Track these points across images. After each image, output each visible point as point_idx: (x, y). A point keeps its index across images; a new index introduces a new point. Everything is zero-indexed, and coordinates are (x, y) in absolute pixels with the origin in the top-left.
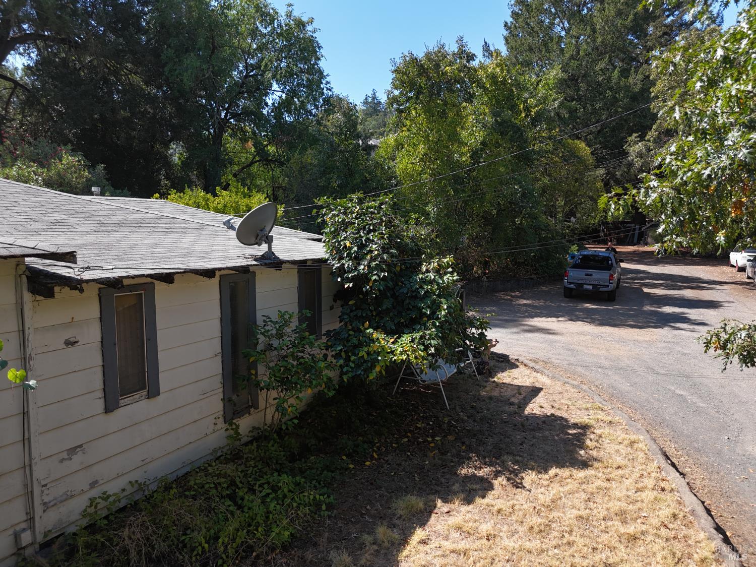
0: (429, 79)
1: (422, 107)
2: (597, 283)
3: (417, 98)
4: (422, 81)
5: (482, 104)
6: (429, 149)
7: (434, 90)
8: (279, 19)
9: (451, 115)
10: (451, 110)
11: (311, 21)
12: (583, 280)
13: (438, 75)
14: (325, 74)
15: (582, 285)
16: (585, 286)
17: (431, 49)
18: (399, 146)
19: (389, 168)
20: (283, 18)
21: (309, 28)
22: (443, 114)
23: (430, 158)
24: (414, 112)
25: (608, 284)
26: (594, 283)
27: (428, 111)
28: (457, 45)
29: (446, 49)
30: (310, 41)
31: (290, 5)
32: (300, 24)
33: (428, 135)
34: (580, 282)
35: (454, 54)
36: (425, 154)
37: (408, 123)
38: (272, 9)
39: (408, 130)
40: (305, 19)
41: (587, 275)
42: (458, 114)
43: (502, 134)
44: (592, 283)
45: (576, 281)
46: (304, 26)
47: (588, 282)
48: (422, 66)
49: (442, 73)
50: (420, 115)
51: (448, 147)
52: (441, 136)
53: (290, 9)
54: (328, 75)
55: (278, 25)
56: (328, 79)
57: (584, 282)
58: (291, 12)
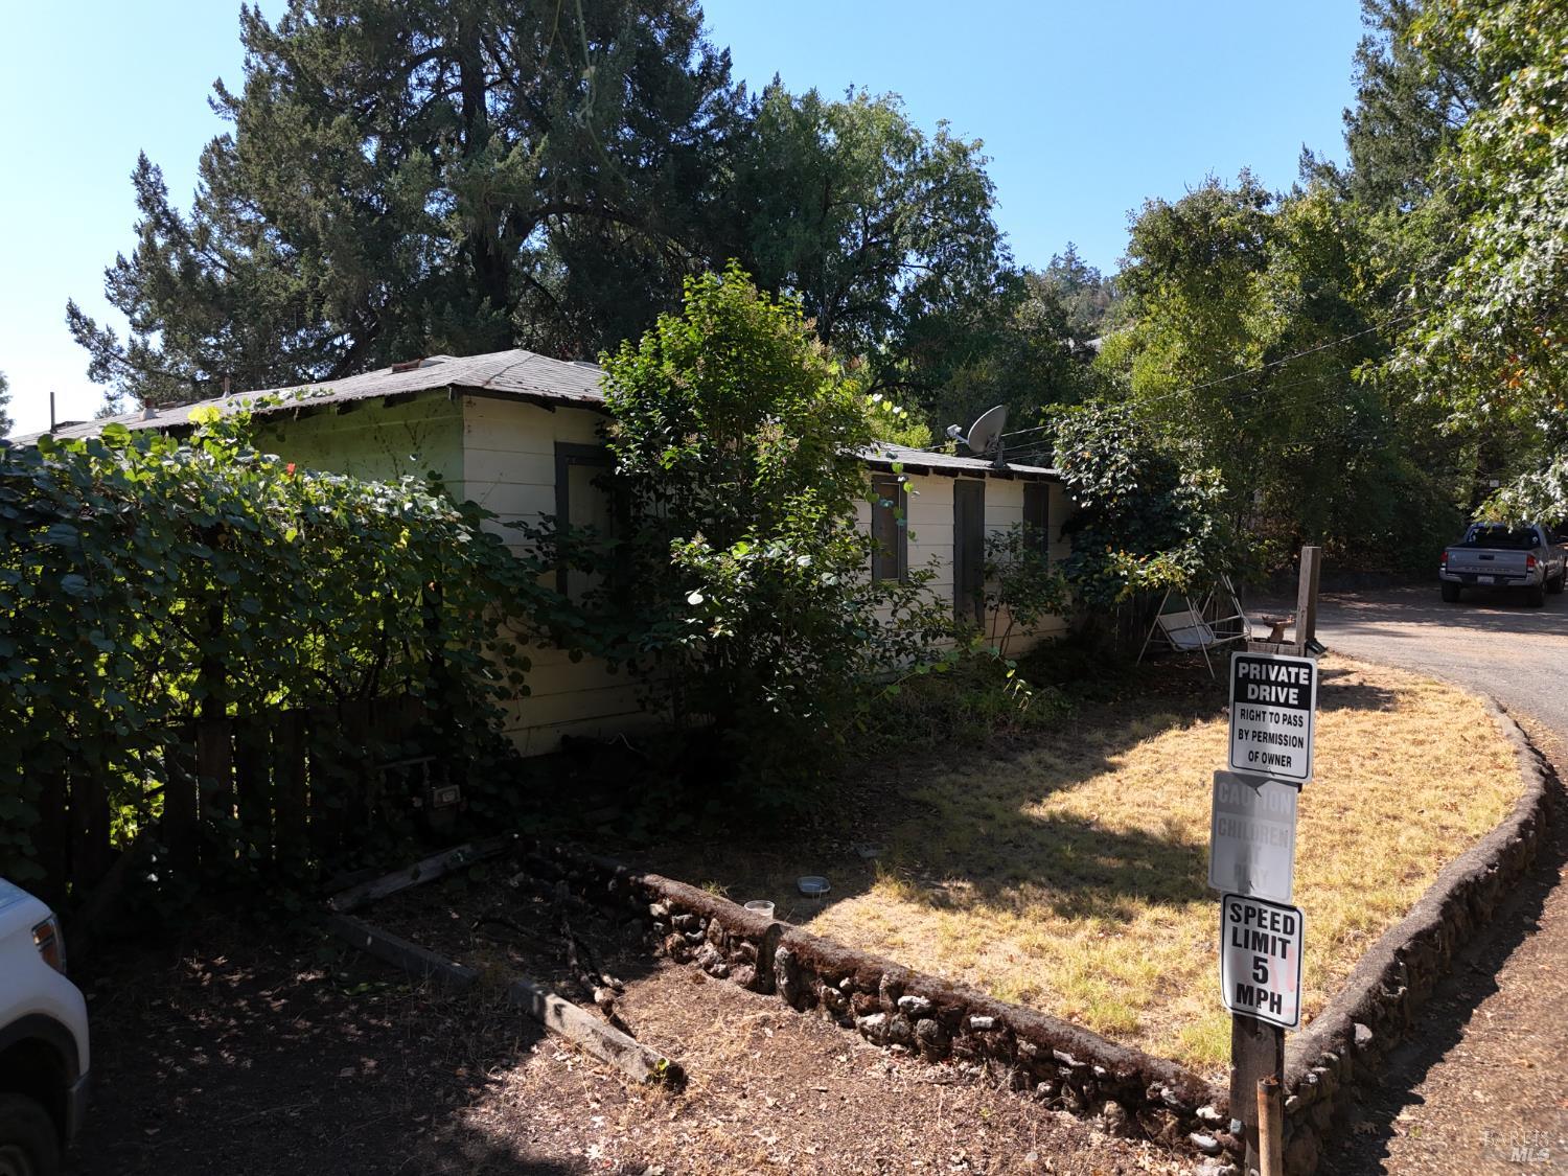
0: (1191, 238)
1: (1180, 284)
2: (1503, 572)
3: (1171, 269)
4: (1180, 243)
5: (1287, 270)
6: (1190, 348)
7: (1200, 255)
8: (923, 146)
9: (1228, 293)
10: (1227, 284)
11: (979, 145)
12: (1475, 567)
13: (1207, 231)
14: (999, 232)
15: (1475, 576)
16: (1480, 579)
17: (1195, 189)
18: (1138, 346)
19: (1118, 383)
20: (930, 143)
21: (974, 156)
22: (1215, 293)
23: (1192, 362)
24: (1163, 291)
25: (1524, 573)
26: (1498, 572)
27: (1190, 291)
28: (1239, 182)
29: (1222, 186)
30: (977, 178)
31: (943, 123)
32: (960, 152)
33: (1189, 326)
34: (1471, 570)
35: (1234, 196)
36: (1184, 357)
37: (1153, 308)
38: (912, 131)
39: (1154, 320)
40: (967, 142)
41: (1483, 558)
42: (1242, 291)
43: (1318, 319)
44: (1494, 572)
45: (1463, 569)
46: (966, 155)
47: (1486, 571)
48: (1179, 220)
49: (1214, 229)
50: (1174, 295)
51: (1224, 345)
52: (1211, 327)
53: (944, 128)
54: (1005, 235)
55: (923, 158)
56: (1005, 241)
57: (1478, 571)
58: (945, 134)
